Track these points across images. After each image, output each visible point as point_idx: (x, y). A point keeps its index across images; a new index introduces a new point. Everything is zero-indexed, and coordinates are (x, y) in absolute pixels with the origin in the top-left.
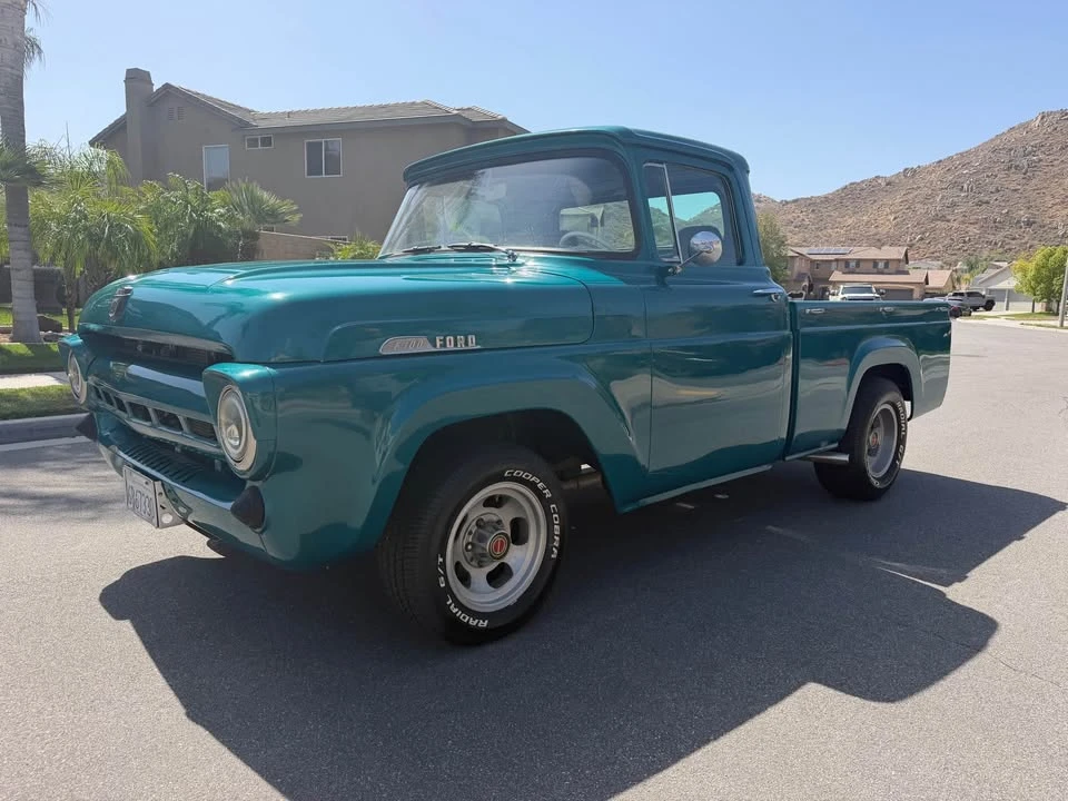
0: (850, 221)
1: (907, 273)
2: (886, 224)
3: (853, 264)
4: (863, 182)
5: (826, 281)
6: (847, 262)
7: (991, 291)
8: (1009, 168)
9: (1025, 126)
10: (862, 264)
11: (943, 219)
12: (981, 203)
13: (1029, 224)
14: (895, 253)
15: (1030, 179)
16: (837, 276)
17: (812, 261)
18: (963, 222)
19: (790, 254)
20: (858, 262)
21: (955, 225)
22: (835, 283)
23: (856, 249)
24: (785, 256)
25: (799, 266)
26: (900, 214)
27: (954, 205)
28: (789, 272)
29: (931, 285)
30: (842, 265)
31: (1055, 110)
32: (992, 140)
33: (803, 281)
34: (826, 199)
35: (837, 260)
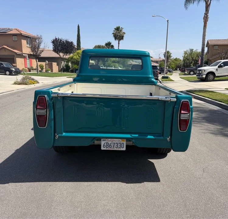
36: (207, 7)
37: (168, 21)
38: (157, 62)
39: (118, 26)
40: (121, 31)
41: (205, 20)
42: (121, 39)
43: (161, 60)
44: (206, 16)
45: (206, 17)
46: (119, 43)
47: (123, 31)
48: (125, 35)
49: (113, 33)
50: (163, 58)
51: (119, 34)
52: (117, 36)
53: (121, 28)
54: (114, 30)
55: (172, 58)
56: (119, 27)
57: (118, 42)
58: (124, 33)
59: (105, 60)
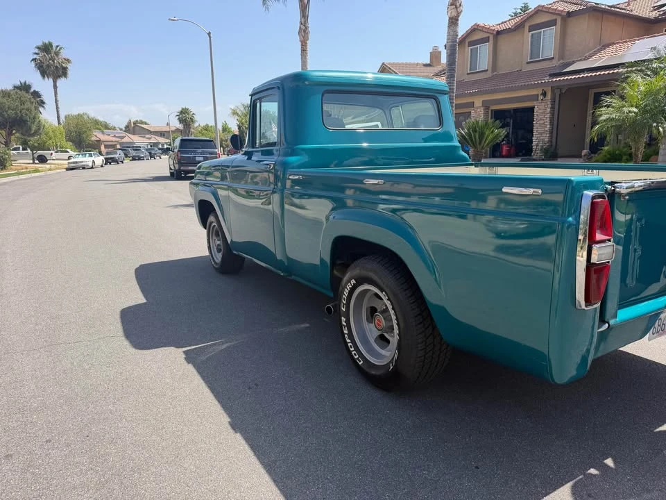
36: (304, 8)
37: (209, 34)
38: (162, 134)
39: (47, 42)
40: (57, 54)
41: (303, 37)
42: (59, 77)
43: (173, 129)
44: (304, 28)
45: (305, 31)
46: (55, 87)
47: (64, 54)
48: (70, 66)
49: (34, 60)
50: (176, 124)
51: (53, 61)
52: (48, 66)
53: (57, 46)
54: (37, 51)
55: (196, 125)
56: (50, 44)
57: (52, 84)
58: (68, 61)
59: (33, 132)
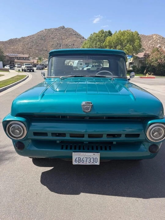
0: (12, 48)
1: (30, 60)
2: (20, 49)
3: (19, 58)
4: (14, 39)
5: (14, 61)
6: (17, 57)
7: (46, 64)
8: (41, 39)
9: (42, 31)
10: (21, 58)
11: (31, 48)
12: (37, 46)
13: (46, 51)
14: (27, 56)
15: (45, 42)
16: (16, 60)
17: (10, 57)
18: (35, 50)
19: (5, 55)
20: (20, 57)
21: (34, 50)
22: (16, 62)
23: (19, 55)
24: (4, 56)
25: (7, 58)
26: (22, 47)
27: (33, 46)
28: (5, 59)
29: (35, 63)
30: (16, 58)
31: (47, 29)
32: (37, 33)
33: (9, 61)
34: (6, 42)
35: (15, 57)
